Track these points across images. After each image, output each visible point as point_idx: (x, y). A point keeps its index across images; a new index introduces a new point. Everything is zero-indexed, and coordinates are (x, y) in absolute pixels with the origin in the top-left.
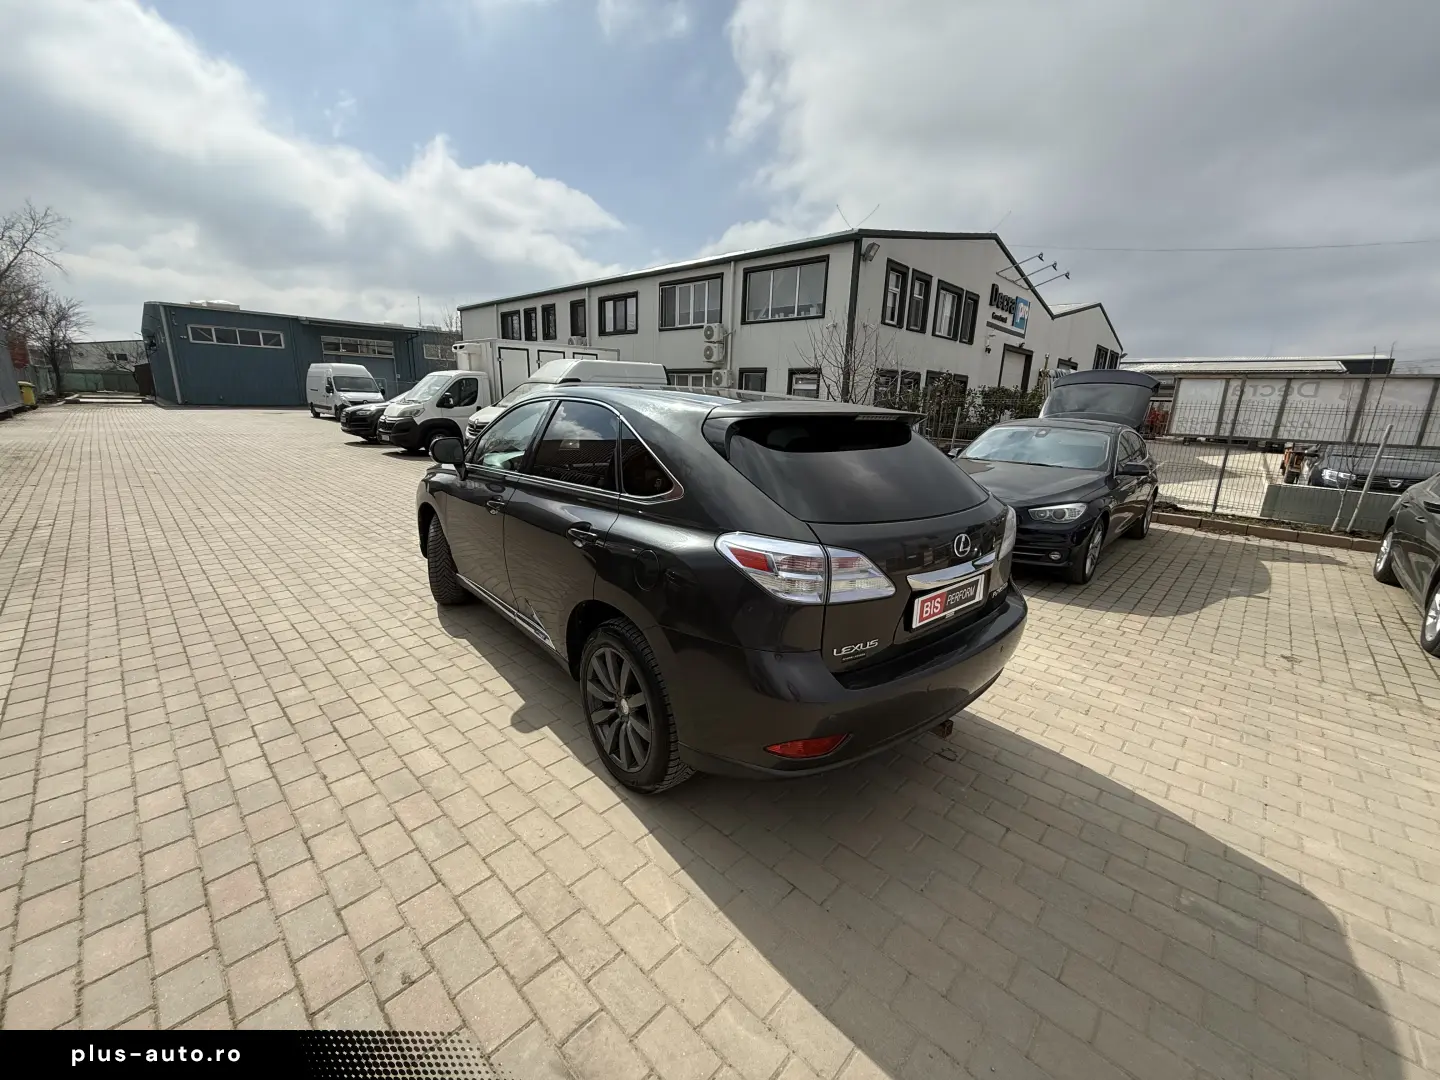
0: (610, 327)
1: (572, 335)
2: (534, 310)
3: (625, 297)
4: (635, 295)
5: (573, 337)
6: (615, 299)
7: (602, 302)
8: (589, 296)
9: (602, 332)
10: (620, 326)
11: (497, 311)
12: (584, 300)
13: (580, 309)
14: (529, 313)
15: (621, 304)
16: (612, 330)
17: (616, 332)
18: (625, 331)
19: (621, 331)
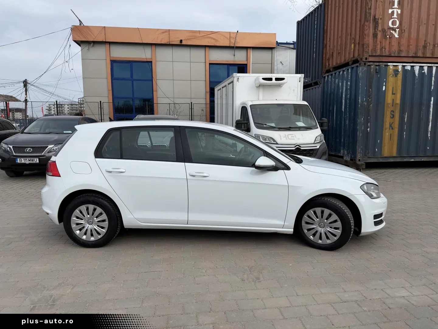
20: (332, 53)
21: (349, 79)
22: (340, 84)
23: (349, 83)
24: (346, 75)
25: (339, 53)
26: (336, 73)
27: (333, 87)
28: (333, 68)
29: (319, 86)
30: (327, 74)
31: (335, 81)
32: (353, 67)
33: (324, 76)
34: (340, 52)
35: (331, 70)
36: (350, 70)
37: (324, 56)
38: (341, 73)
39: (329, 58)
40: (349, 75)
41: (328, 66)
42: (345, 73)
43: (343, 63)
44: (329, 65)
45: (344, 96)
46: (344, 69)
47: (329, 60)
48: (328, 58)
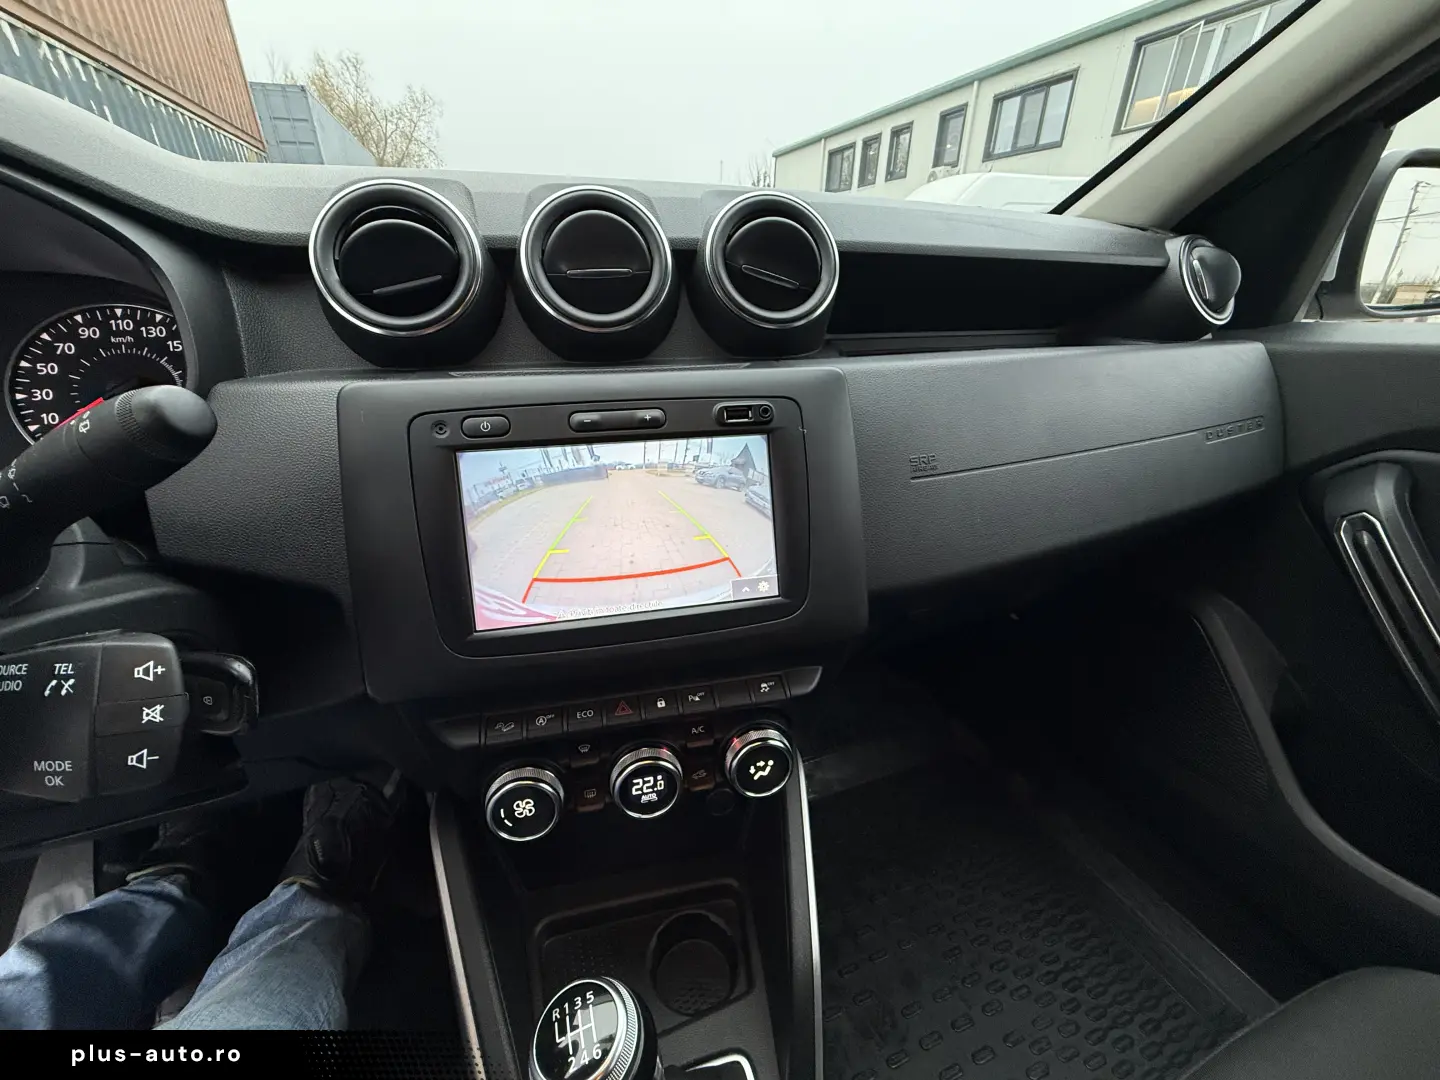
0: (1003, 144)
1: (935, 165)
2: (877, 138)
3: (1046, 85)
4: (1071, 75)
5: (937, 169)
6: (1024, 92)
7: (999, 100)
8: (977, 97)
9: (988, 156)
10: (1026, 139)
11: (824, 149)
12: (966, 105)
13: (954, 124)
14: (867, 144)
15: (1035, 101)
16: (1008, 149)
17: (1016, 151)
18: (1035, 148)
19: (1028, 146)
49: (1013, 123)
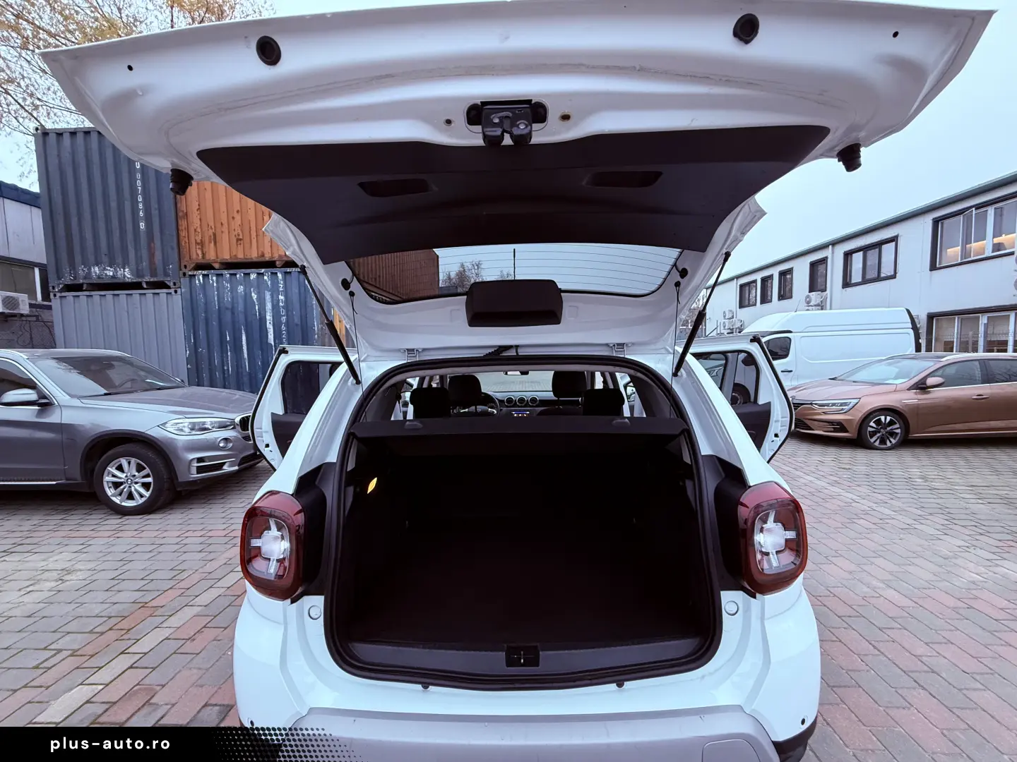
0: (856, 278)
1: (810, 291)
2: (770, 277)
3: (879, 245)
4: (894, 239)
5: (813, 293)
6: (865, 249)
7: (848, 255)
8: (833, 253)
9: (847, 284)
10: (872, 274)
11: (737, 284)
12: (827, 257)
13: (821, 268)
15: (872, 255)
16: (860, 280)
17: (866, 281)
18: (879, 279)
19: (874, 277)
20: (215, 235)
21: (281, 289)
22: (254, 296)
23: (281, 297)
24: (269, 283)
25: (241, 240)
26: (236, 274)
27: (228, 298)
28: (220, 263)
29: (172, 291)
30: (205, 272)
31: (233, 290)
32: (290, 272)
33: (190, 273)
34: (241, 237)
35: (217, 266)
36: (280, 275)
37: (183, 234)
38: (253, 276)
39: (201, 240)
40: (278, 283)
41: (200, 256)
42: (266, 278)
43: (255, 260)
44: (204, 254)
45: (269, 317)
46: (263, 270)
47: (202, 244)
48: (198, 241)
49: (861, 265)
